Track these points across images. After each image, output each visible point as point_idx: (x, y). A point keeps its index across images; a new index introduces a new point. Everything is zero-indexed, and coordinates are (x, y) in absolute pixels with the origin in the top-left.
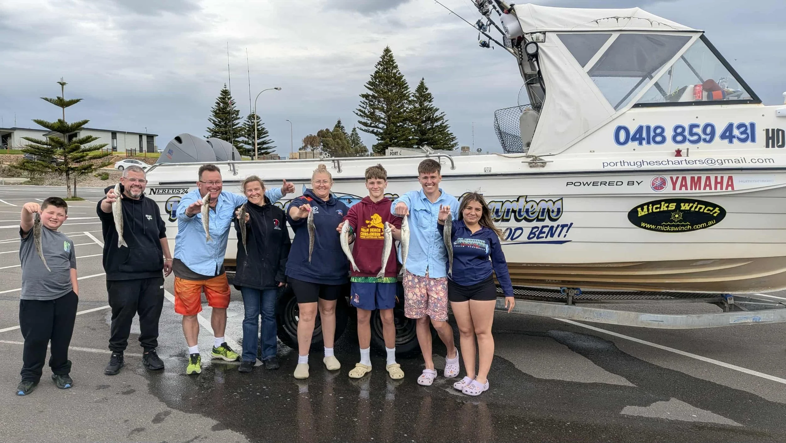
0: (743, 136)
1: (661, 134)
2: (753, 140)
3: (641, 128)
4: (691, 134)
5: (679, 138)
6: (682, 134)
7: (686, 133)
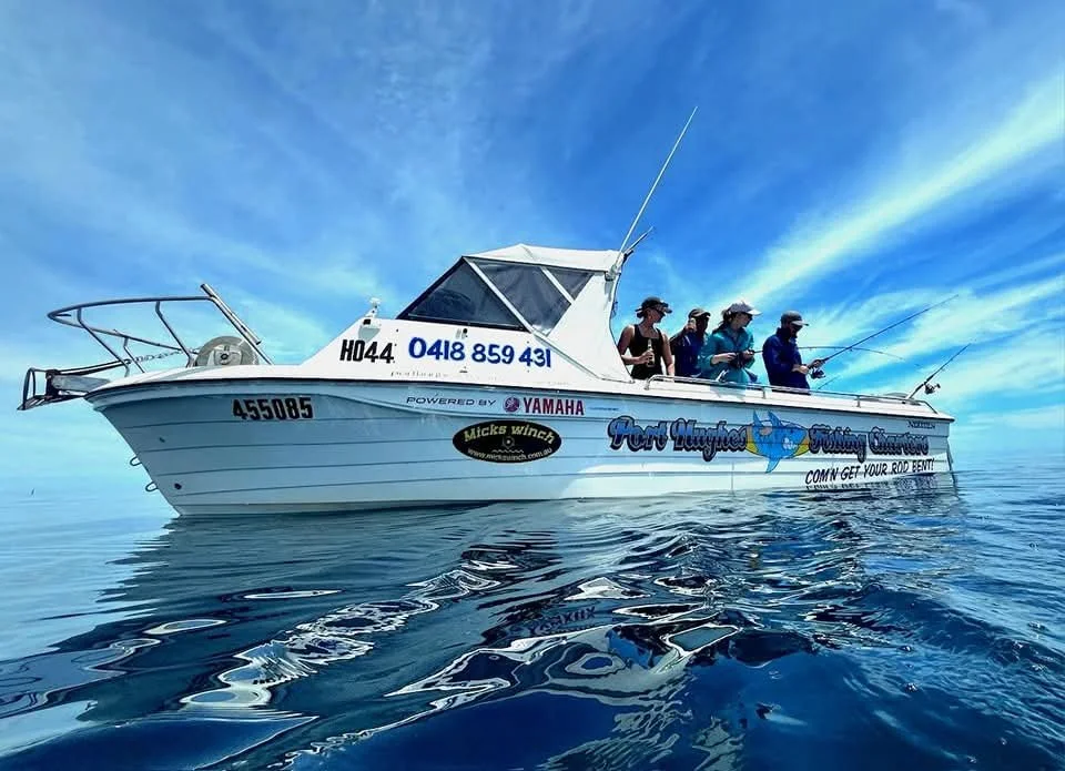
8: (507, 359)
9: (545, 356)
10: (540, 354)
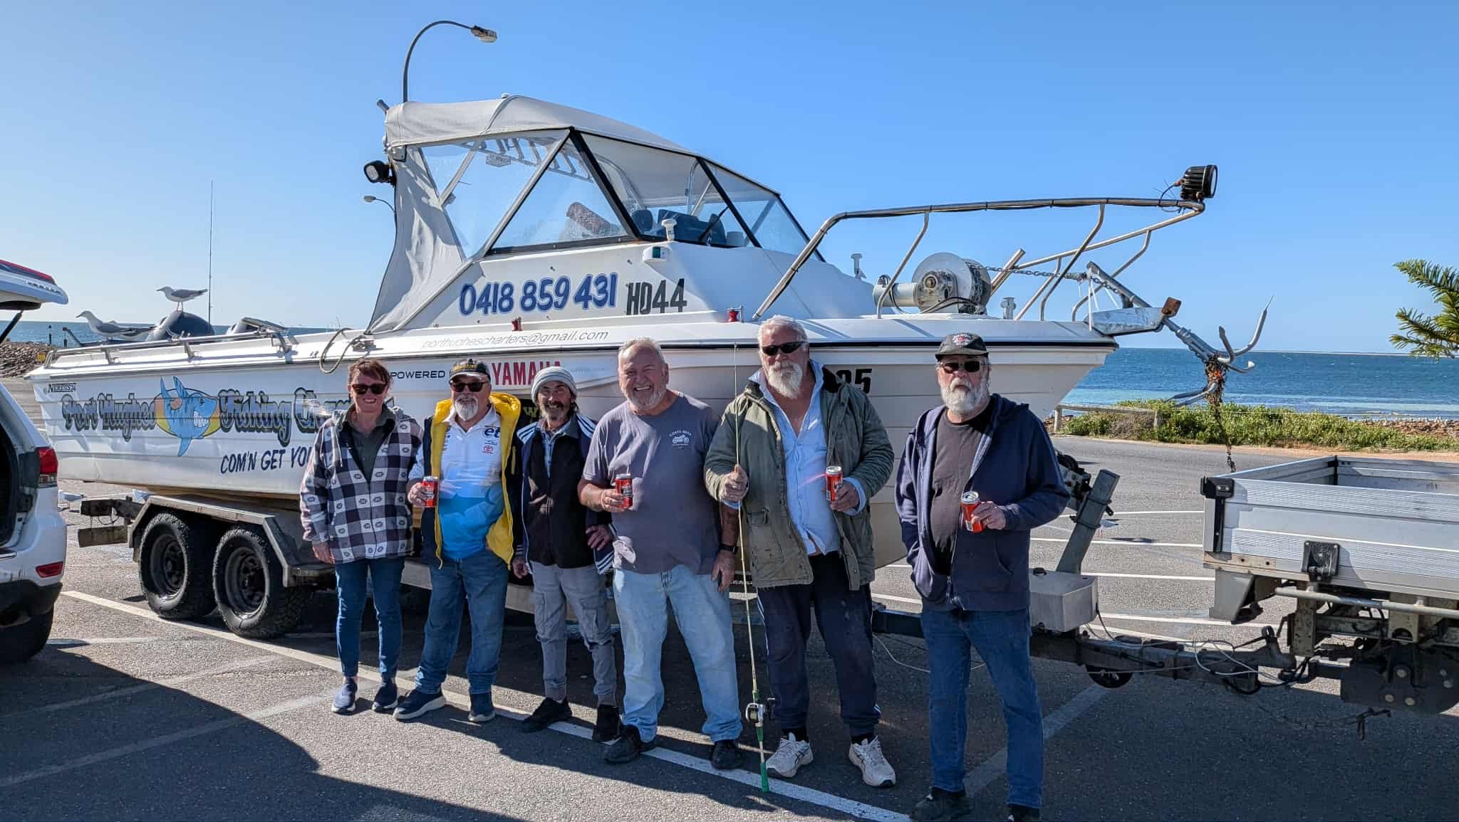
0: (601, 297)
1: (509, 297)
2: (612, 304)
3: (489, 286)
4: (543, 295)
5: (528, 302)
6: (531, 296)
7: (537, 294)
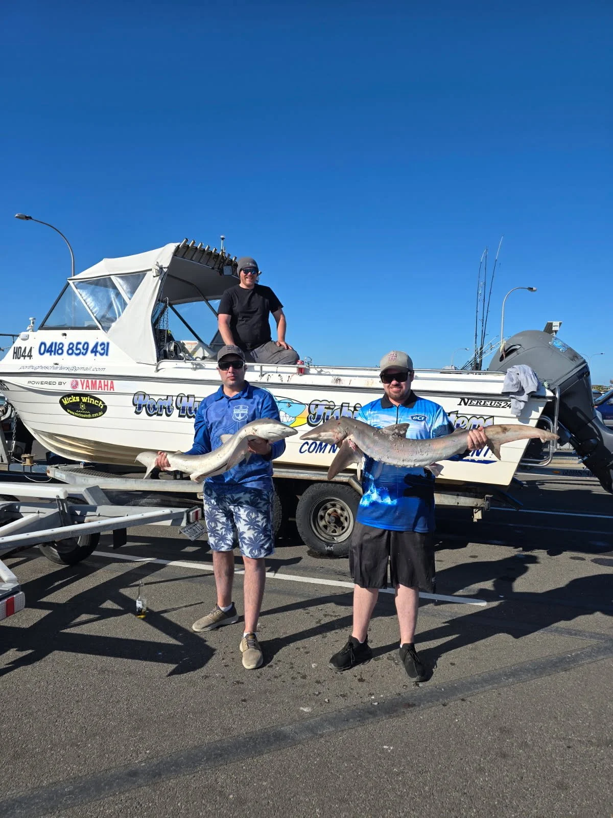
8: (84, 351)
9: (106, 348)
10: (103, 346)
